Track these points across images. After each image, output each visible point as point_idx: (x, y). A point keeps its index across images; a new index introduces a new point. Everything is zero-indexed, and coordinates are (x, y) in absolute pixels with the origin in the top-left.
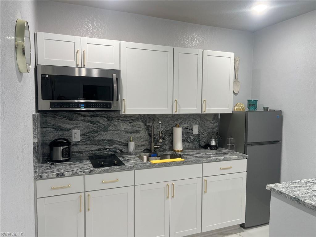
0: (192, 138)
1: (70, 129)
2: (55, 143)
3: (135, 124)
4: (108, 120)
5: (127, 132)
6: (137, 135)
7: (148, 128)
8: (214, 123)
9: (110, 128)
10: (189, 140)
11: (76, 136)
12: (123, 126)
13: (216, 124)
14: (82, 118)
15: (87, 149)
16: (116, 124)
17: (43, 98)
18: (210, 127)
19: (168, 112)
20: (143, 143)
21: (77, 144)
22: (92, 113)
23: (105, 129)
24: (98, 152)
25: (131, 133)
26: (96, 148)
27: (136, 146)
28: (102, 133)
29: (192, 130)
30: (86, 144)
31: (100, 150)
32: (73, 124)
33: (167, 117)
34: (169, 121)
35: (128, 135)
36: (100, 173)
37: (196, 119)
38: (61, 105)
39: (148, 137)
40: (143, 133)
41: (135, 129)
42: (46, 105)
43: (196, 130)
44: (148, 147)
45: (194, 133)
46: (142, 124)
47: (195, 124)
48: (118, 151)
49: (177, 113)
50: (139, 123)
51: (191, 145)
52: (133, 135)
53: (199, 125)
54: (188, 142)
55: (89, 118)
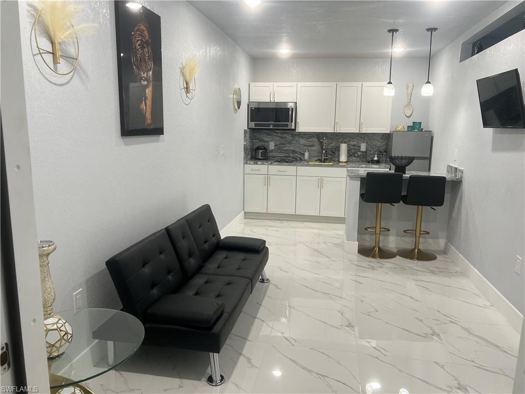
0: (359, 153)
1: (268, 141)
2: (258, 148)
3: (311, 140)
4: (292, 136)
5: (305, 146)
6: (312, 148)
7: (321, 144)
8: (382, 142)
9: (293, 142)
10: (356, 155)
11: (272, 146)
12: (302, 141)
13: (383, 143)
14: (276, 134)
15: (278, 155)
16: (297, 139)
17: (251, 121)
18: (378, 145)
19: (332, 131)
20: (317, 155)
21: (272, 151)
22: (282, 131)
23: (290, 143)
24: (285, 158)
25: (308, 146)
26: (284, 155)
27: (310, 156)
28: (288, 145)
29: (360, 147)
30: (277, 152)
31: (286, 156)
32: (270, 138)
33: (337, 136)
34: (339, 139)
35: (305, 147)
36: (276, 165)
37: (363, 138)
38: (260, 125)
39: (321, 150)
40: (317, 147)
41: (311, 144)
42: (252, 125)
43: (363, 147)
44: (320, 158)
45: (361, 150)
46: (316, 140)
47: (363, 142)
48: (298, 159)
49: (338, 132)
50: (314, 139)
51: (358, 159)
52: (309, 148)
53: (367, 143)
54: (355, 156)
55: (280, 135)
